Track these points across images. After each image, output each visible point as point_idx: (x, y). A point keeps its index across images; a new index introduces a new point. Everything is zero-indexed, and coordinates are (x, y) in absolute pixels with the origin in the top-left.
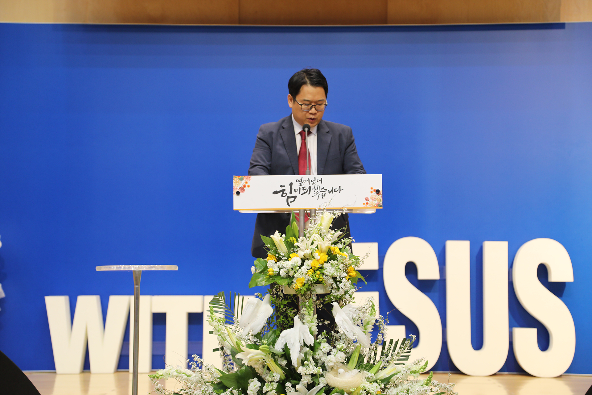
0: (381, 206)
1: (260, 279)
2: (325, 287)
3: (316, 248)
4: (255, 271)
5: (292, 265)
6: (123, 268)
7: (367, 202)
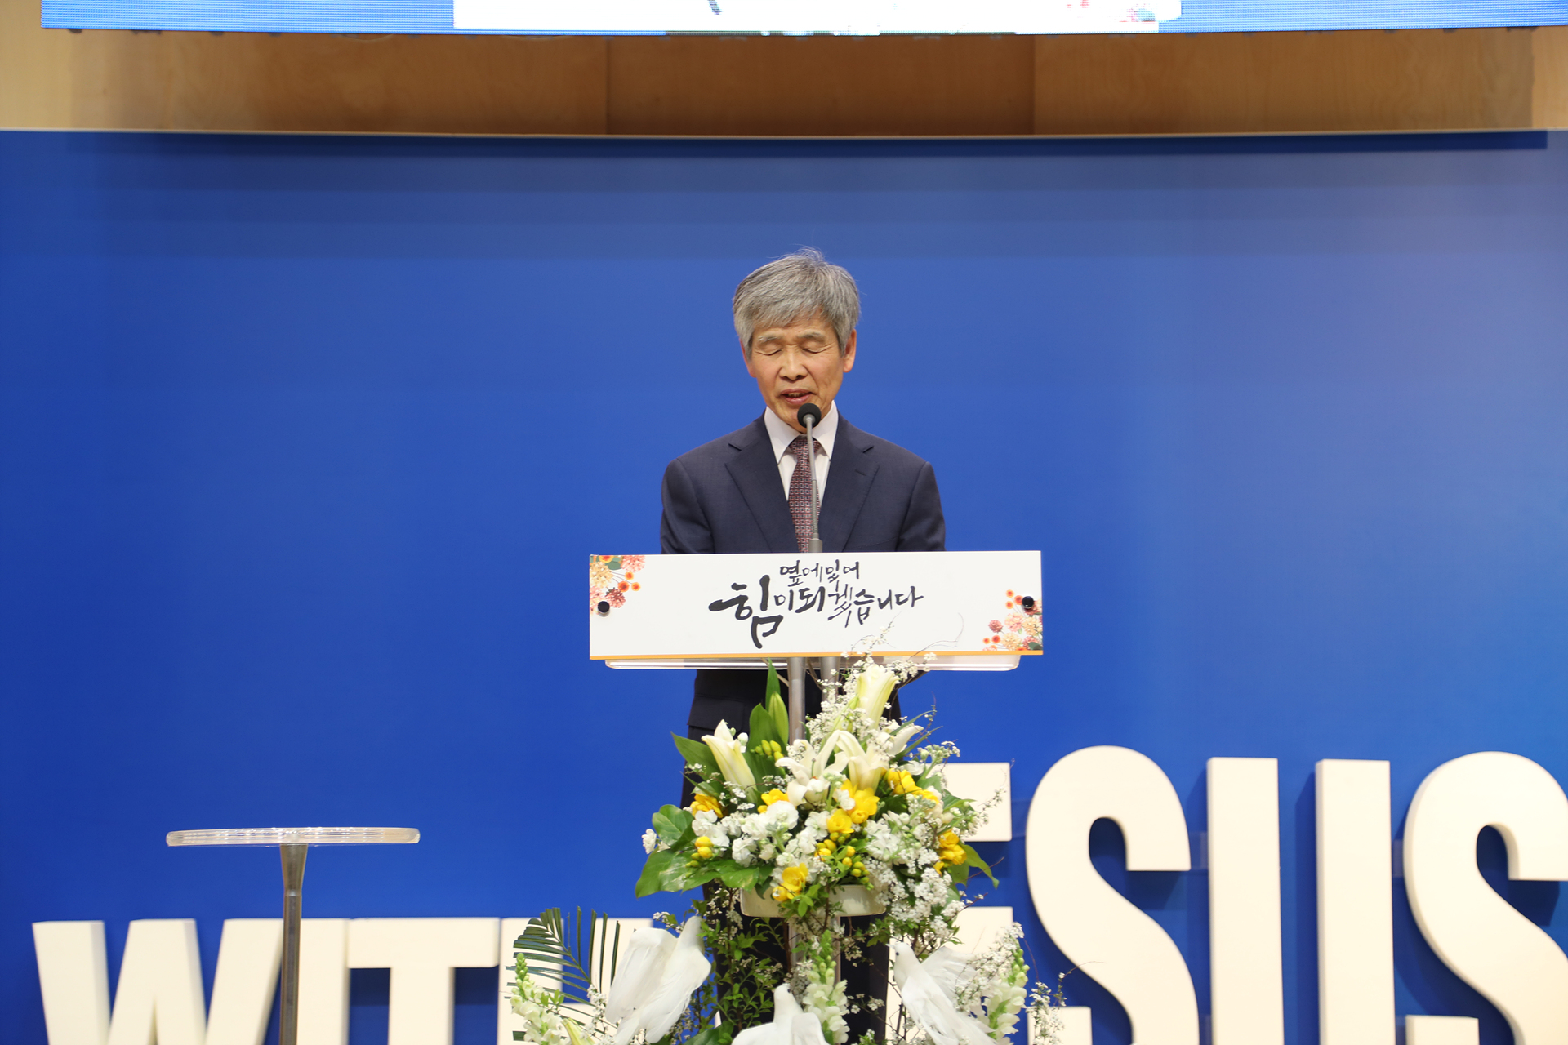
0: (1037, 648)
1: (670, 871)
2: (869, 896)
3: (842, 773)
4: (656, 846)
5: (769, 827)
6: (250, 836)
7: (996, 634)
